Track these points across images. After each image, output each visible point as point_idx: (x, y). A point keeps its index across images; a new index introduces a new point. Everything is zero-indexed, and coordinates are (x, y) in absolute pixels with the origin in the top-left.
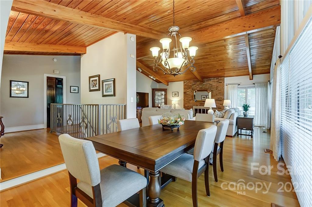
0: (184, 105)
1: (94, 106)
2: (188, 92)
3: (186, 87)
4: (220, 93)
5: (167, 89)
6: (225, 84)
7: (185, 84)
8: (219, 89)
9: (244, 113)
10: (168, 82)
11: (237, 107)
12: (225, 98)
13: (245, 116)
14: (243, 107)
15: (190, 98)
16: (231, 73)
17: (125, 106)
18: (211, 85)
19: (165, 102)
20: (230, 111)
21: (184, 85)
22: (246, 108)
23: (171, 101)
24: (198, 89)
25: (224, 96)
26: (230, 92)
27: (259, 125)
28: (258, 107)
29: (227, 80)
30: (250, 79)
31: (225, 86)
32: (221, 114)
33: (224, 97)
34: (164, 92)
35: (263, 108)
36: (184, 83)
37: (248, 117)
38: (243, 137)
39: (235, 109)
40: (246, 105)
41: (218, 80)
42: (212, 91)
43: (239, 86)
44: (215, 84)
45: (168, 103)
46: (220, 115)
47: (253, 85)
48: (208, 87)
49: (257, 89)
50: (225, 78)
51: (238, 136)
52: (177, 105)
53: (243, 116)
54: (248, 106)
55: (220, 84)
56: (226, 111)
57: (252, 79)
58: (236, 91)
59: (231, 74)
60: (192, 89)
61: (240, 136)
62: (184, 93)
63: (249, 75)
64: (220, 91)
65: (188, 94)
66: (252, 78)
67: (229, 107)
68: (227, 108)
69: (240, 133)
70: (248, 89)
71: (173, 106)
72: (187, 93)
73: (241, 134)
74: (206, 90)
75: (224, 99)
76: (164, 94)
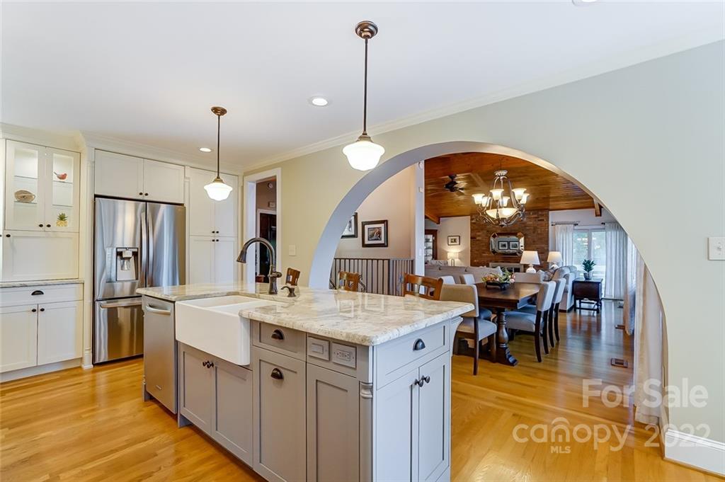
0: (471, 261)
1: (347, 261)
2: (479, 236)
3: (476, 227)
4: (541, 239)
5: (437, 230)
6: (550, 224)
7: (473, 221)
8: (539, 232)
9: (585, 274)
10: (439, 218)
11: (574, 265)
12: (550, 249)
13: (586, 279)
14: (584, 264)
15: (484, 248)
16: (562, 204)
17: (412, 261)
18: (523, 224)
19: (433, 256)
20: (563, 271)
21: (471, 223)
22: (588, 266)
23: (447, 252)
24: (499, 231)
25: (548, 244)
26: (559, 237)
27: (613, 298)
28: (611, 265)
29: (554, 216)
30: (597, 216)
31: (550, 226)
32: (547, 276)
33: (548, 247)
34: (431, 236)
35: (620, 266)
36: (472, 219)
37: (592, 280)
38: (585, 313)
39: (569, 267)
40: (589, 262)
41: (536, 216)
42: (525, 236)
43: (576, 227)
44: (531, 223)
45: (438, 257)
46: (545, 277)
47: (602, 226)
48: (517, 228)
49: (610, 233)
50: (550, 212)
51: (575, 311)
52: (457, 260)
53: (584, 280)
54: (593, 263)
55: (539, 222)
56: (555, 271)
57: (601, 215)
58: (571, 235)
59: (562, 206)
60: (488, 231)
61: (578, 310)
62: (472, 238)
63: (594, 207)
64: (540, 236)
65: (478, 240)
66: (599, 213)
67: (558, 264)
68: (556, 266)
69: (578, 306)
70: (593, 233)
71: (449, 261)
72: (478, 238)
73: (580, 308)
74: (515, 234)
75: (548, 251)
76: (431, 240)
